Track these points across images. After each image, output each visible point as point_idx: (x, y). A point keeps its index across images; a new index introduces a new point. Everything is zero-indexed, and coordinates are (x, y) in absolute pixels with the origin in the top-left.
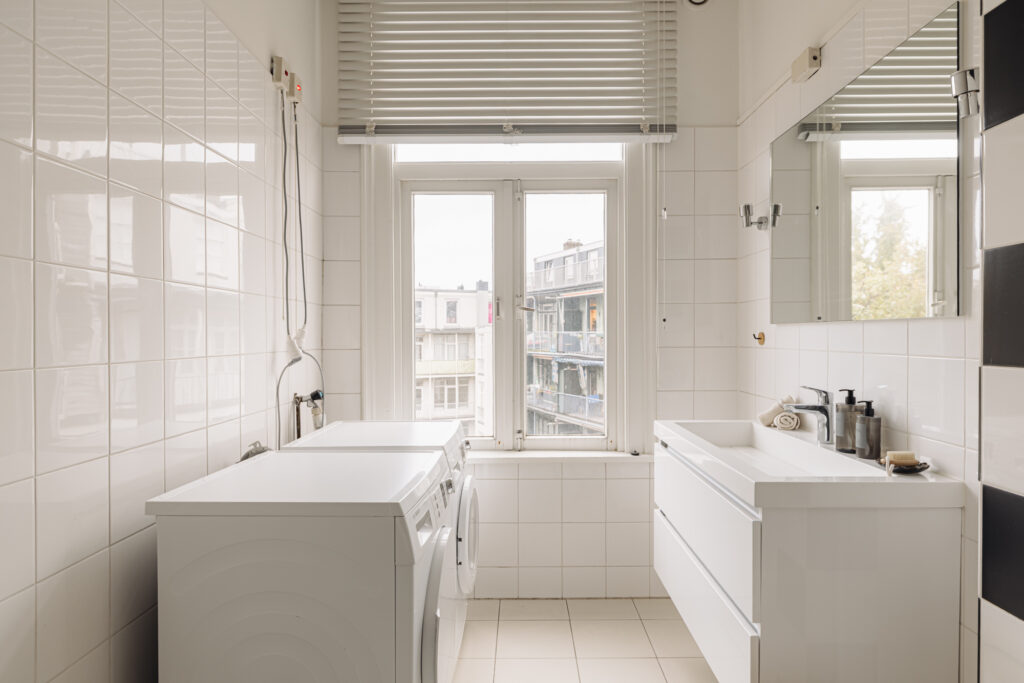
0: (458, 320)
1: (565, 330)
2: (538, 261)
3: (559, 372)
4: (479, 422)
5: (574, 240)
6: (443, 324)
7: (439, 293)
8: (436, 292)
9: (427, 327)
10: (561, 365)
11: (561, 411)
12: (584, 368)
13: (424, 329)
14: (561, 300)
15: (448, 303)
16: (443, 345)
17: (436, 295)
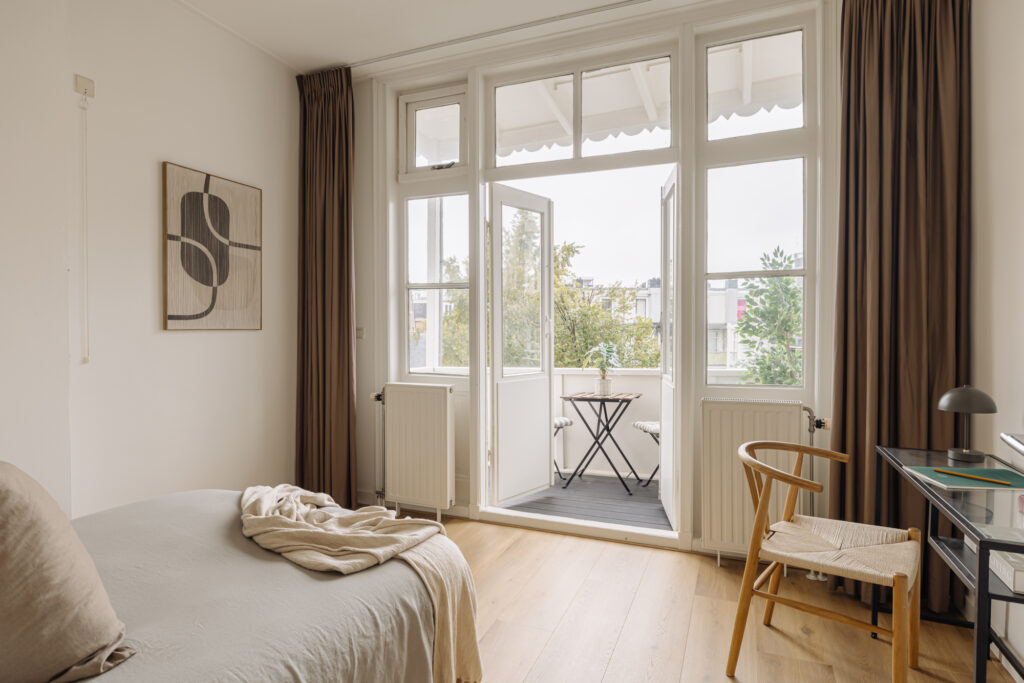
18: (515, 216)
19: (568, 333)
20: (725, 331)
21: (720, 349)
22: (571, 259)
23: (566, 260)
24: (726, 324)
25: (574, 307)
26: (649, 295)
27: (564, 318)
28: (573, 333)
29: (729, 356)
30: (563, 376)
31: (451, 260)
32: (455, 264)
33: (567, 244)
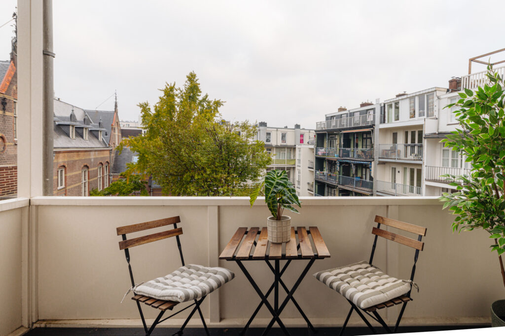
0: (287, 142)
1: (343, 147)
2: (327, 116)
3: (340, 166)
4: (297, 187)
5: (343, 107)
6: (280, 143)
7: (279, 129)
8: (277, 128)
9: (273, 144)
10: (341, 163)
11: (341, 183)
12: (354, 165)
13: (271, 145)
14: (342, 134)
15: (282, 134)
16: (280, 153)
17: (277, 130)
18: (186, 82)
19: (218, 148)
20: (295, 149)
21: (292, 158)
22: (219, 109)
23: (216, 109)
24: (295, 145)
25: (222, 133)
26: (259, 130)
27: (215, 140)
28: (221, 149)
29: (297, 161)
30: (219, 207)
31: (145, 104)
32: (148, 107)
33: (216, 100)
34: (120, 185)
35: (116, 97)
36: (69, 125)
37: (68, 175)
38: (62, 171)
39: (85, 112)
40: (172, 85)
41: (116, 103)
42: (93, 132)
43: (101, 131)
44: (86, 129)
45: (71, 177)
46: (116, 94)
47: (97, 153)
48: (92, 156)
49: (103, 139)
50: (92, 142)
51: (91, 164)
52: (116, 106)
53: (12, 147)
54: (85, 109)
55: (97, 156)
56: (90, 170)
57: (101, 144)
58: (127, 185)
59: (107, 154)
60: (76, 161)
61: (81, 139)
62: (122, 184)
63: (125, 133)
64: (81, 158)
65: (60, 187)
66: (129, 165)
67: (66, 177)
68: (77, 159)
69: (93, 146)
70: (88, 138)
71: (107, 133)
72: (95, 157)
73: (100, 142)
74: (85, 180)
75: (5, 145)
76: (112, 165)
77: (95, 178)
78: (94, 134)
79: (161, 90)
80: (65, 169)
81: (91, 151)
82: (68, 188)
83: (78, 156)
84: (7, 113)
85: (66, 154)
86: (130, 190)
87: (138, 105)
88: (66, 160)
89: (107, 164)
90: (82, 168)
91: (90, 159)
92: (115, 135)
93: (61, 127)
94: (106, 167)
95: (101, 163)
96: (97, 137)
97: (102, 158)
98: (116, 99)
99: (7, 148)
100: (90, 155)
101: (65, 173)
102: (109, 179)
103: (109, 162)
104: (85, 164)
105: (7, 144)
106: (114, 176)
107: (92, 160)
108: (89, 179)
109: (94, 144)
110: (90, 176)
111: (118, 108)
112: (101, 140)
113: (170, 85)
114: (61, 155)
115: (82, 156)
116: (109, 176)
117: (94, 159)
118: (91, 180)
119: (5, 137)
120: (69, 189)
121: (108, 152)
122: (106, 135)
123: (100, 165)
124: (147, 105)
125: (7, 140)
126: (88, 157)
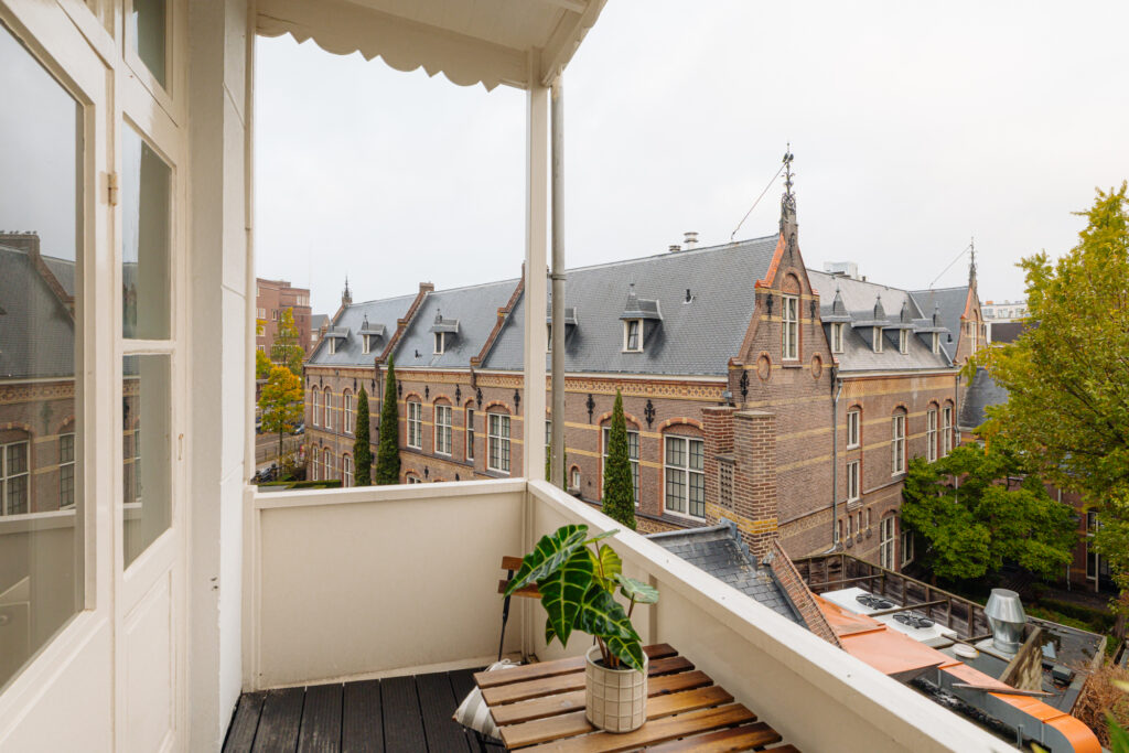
31: (1039, 259)
32: (1045, 265)
34: (969, 456)
35: (973, 253)
36: (872, 327)
37: (865, 423)
38: (854, 415)
39: (909, 295)
40: (1116, 193)
41: (973, 266)
42: (922, 336)
43: (937, 334)
44: (905, 331)
45: (872, 428)
46: (972, 246)
47: (925, 380)
48: (915, 387)
49: (941, 350)
50: (917, 358)
51: (911, 405)
52: (973, 273)
53: (779, 372)
54: (909, 289)
55: (926, 388)
56: (909, 416)
57: (938, 361)
58: (987, 459)
59: (948, 384)
60: (879, 397)
61: (894, 352)
62: (976, 454)
63: (1001, 333)
64: (889, 391)
65: (851, 446)
66: (992, 409)
67: (861, 427)
68: (883, 392)
69: (919, 366)
70: (910, 350)
71: (952, 337)
72: (920, 389)
73: (934, 357)
74: (899, 435)
75: (769, 370)
76: (960, 407)
77: (922, 435)
78: (922, 340)
79: (1080, 214)
80: (861, 412)
81: (911, 377)
82: (865, 448)
83: (886, 387)
84: (774, 318)
85: (862, 383)
86: (993, 470)
87: (1018, 265)
88: (862, 394)
89: (949, 406)
90: (894, 412)
91: (910, 394)
92: (969, 340)
93: (860, 331)
94: (948, 411)
95: (935, 403)
96: (929, 348)
97: (936, 391)
98: (973, 258)
99: (772, 373)
100: (909, 384)
101: (861, 420)
102: (954, 438)
103: (953, 400)
104: (900, 403)
105: (773, 367)
106: (964, 434)
107: (915, 396)
108: (907, 434)
109: (920, 361)
110: (909, 428)
111: (977, 278)
112: (938, 353)
113: (1108, 194)
114: (854, 385)
115: (893, 388)
116: (954, 431)
117: (919, 392)
118: (911, 438)
119: (770, 357)
120: (867, 452)
121: (951, 379)
122: (950, 341)
123: (934, 408)
124: (1041, 260)
125: (771, 360)
126: (905, 390)
